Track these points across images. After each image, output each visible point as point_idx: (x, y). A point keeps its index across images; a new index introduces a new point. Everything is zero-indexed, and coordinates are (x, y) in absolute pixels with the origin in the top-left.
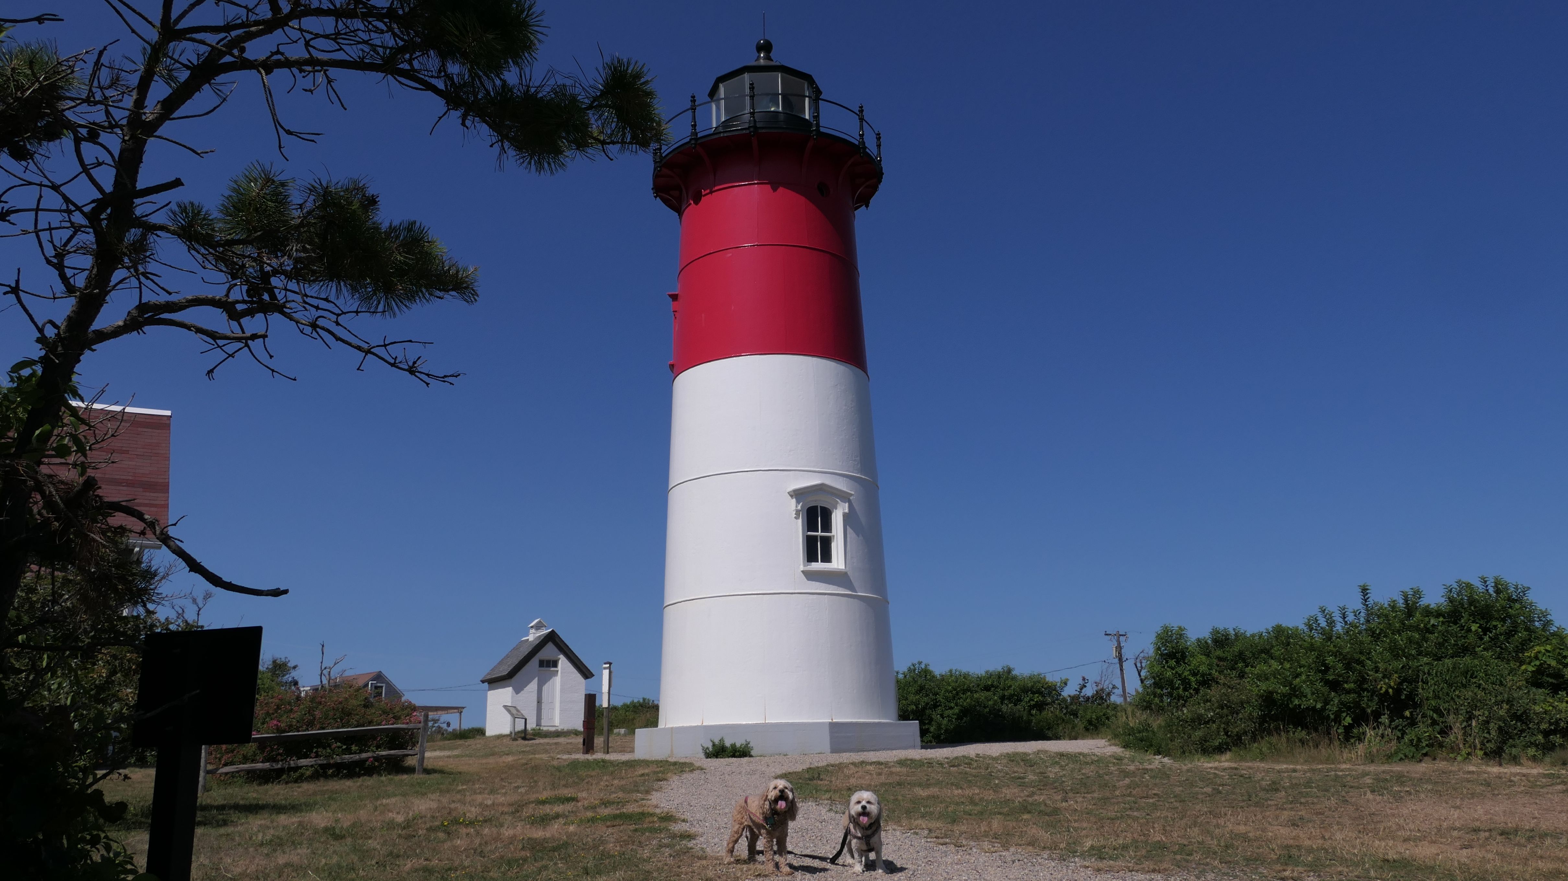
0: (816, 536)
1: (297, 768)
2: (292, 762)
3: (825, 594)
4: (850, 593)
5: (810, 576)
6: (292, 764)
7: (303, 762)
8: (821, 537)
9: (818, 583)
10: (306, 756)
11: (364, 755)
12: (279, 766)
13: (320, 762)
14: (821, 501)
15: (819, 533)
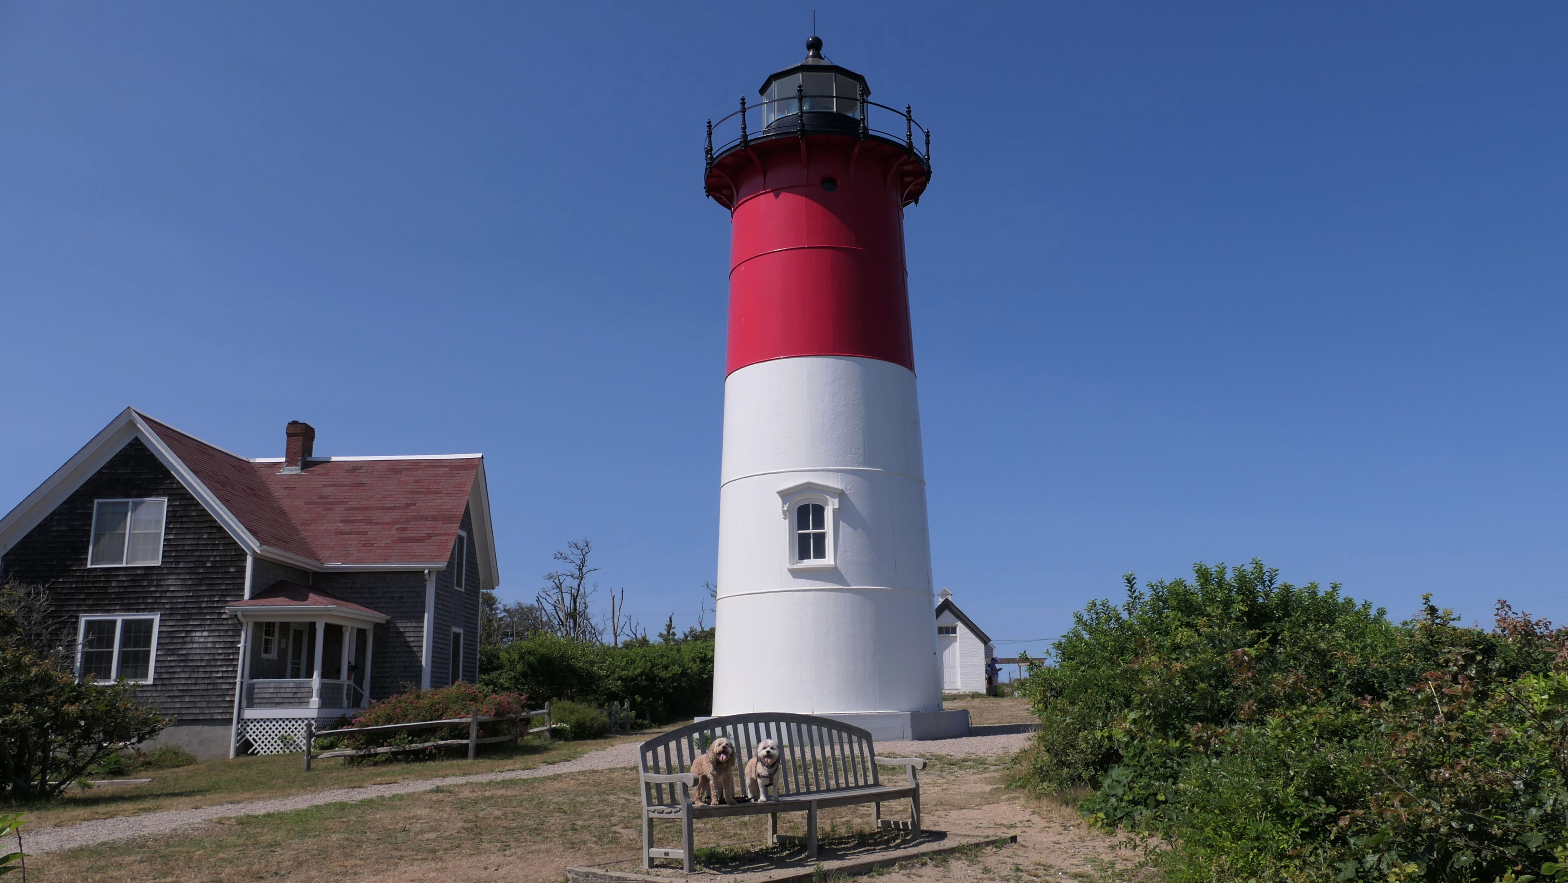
0: (809, 534)
1: (376, 754)
2: (372, 750)
3: (811, 590)
4: (841, 587)
5: (796, 574)
6: (372, 751)
7: (380, 750)
8: (814, 534)
9: (803, 580)
10: (383, 746)
11: (427, 744)
12: (363, 753)
13: (393, 750)
14: (812, 499)
15: (811, 531)
